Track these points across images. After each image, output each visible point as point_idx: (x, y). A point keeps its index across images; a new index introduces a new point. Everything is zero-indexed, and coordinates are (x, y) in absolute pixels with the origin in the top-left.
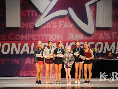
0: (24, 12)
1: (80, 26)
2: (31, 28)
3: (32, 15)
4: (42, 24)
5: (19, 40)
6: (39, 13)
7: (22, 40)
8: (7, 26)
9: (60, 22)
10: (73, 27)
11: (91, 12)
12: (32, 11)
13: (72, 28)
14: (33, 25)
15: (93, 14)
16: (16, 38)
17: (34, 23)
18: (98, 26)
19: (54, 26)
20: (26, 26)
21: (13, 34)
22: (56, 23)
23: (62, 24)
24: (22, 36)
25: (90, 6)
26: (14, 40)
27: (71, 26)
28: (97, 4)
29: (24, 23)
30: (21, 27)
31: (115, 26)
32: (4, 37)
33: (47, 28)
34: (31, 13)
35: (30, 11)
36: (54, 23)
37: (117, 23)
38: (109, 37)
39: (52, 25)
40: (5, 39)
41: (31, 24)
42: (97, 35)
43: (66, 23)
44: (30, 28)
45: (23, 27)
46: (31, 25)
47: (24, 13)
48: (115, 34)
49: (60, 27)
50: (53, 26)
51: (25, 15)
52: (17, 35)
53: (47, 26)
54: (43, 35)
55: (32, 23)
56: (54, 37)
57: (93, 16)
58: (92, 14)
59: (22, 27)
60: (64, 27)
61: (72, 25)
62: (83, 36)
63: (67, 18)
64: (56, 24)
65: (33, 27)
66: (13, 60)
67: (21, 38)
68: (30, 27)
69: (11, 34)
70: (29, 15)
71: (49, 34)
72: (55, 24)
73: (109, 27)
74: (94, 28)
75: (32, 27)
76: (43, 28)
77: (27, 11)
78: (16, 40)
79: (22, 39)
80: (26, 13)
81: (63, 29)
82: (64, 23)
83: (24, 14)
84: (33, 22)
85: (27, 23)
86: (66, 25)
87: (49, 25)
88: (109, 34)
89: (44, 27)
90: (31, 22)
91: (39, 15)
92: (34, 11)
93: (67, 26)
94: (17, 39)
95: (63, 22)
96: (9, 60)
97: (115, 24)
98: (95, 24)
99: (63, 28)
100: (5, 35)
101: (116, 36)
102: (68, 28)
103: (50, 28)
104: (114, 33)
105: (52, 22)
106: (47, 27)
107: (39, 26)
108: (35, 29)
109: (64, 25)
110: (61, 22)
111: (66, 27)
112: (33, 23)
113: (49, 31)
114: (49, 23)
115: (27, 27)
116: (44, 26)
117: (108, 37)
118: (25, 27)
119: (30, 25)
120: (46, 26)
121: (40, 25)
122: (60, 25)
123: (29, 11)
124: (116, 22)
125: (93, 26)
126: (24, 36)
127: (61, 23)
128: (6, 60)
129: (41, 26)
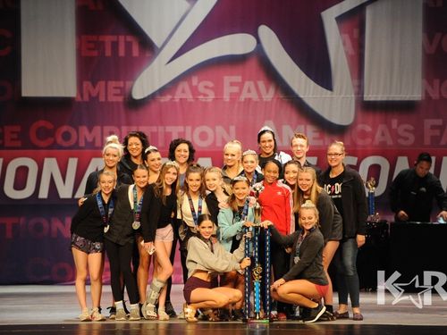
0: (89, 42)
1: (301, 96)
2: (118, 103)
3: (122, 53)
4: (157, 87)
5: (70, 148)
6: (147, 47)
7: (81, 148)
8: (25, 93)
9: (227, 79)
10: (275, 100)
11: (344, 44)
12: (122, 38)
13: (272, 101)
14: (122, 89)
15: (351, 51)
16: (60, 140)
17: (128, 83)
18: (371, 95)
19: (205, 95)
20: (98, 94)
21: (50, 126)
22: (210, 84)
23: (235, 89)
24: (84, 130)
25: (340, 19)
26: (53, 149)
27: (269, 94)
28: (369, 12)
29: (89, 83)
30: (80, 99)
31: (435, 96)
32: (15, 136)
33: (175, 103)
34: (115, 45)
35: (114, 38)
36: (203, 85)
37: (440, 86)
38: (412, 138)
39: (195, 91)
40: (19, 144)
41: (116, 88)
42: (368, 129)
43: (249, 84)
44: (112, 102)
45: (86, 98)
46: (118, 91)
47: (92, 45)
48: (433, 127)
49: (227, 98)
50: (200, 94)
51: (95, 53)
52: (65, 128)
53: (178, 96)
54: (161, 129)
55: (121, 84)
56: (203, 136)
57: (350, 58)
58: (347, 53)
59: (82, 96)
60: (242, 98)
61: (272, 90)
62: (314, 132)
63: (253, 65)
64: (212, 89)
65: (125, 99)
66: (50, 222)
67: (80, 140)
68: (112, 99)
69: (42, 123)
70: (108, 53)
71: (185, 124)
72: (206, 87)
73: (412, 99)
74: (357, 102)
75: (120, 99)
76: (162, 100)
77: (101, 38)
78: (61, 148)
79: (82, 144)
80: (100, 46)
81: (236, 105)
82: (241, 85)
83: (89, 49)
84: (125, 81)
85: (102, 83)
86: (249, 91)
87: (183, 91)
88: (411, 128)
89: (167, 98)
90: (117, 79)
91: (148, 55)
92: (129, 39)
93: (254, 96)
94: (65, 144)
95: (238, 79)
96: (33, 221)
97: (433, 87)
98: (360, 89)
99: (240, 103)
100: (17, 129)
101: (437, 133)
102: (257, 102)
103: (191, 103)
104: (428, 123)
105: (195, 80)
106: (177, 100)
107: (146, 95)
108: (133, 105)
109: (241, 90)
110: (230, 80)
111: (250, 99)
112: (125, 84)
113: (187, 113)
114: (184, 85)
115: (102, 99)
116: (165, 95)
117: (406, 139)
118: (94, 99)
119: (112, 91)
120: (173, 94)
121: (150, 92)
122: (228, 91)
123: (108, 39)
124: (437, 82)
125: (353, 96)
126: (90, 130)
127: (232, 84)
128: (22, 220)
129: (153, 96)
